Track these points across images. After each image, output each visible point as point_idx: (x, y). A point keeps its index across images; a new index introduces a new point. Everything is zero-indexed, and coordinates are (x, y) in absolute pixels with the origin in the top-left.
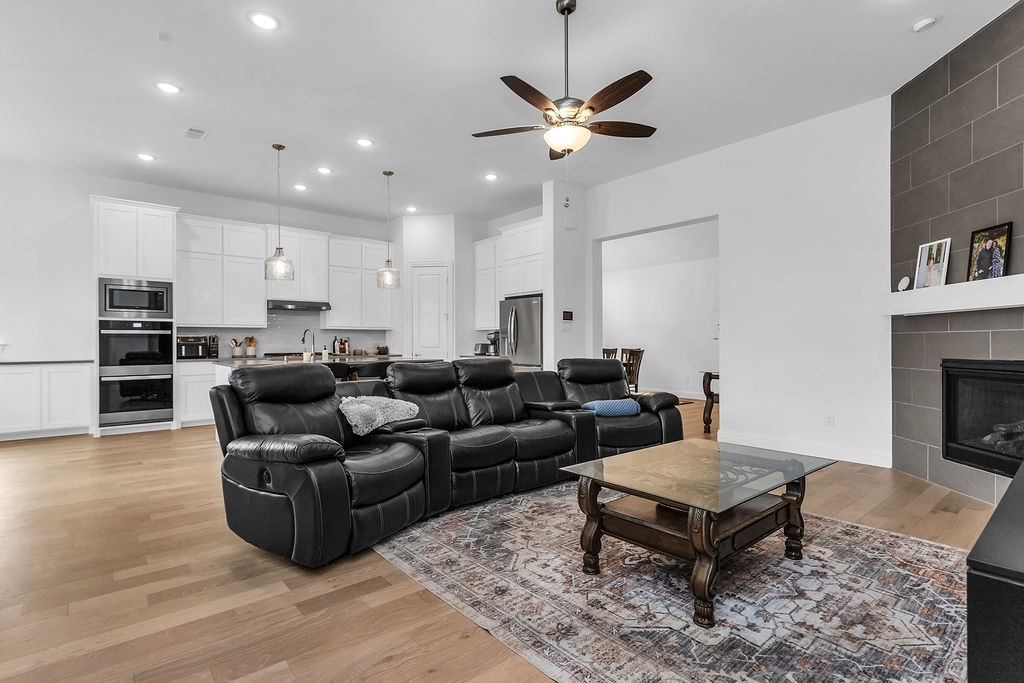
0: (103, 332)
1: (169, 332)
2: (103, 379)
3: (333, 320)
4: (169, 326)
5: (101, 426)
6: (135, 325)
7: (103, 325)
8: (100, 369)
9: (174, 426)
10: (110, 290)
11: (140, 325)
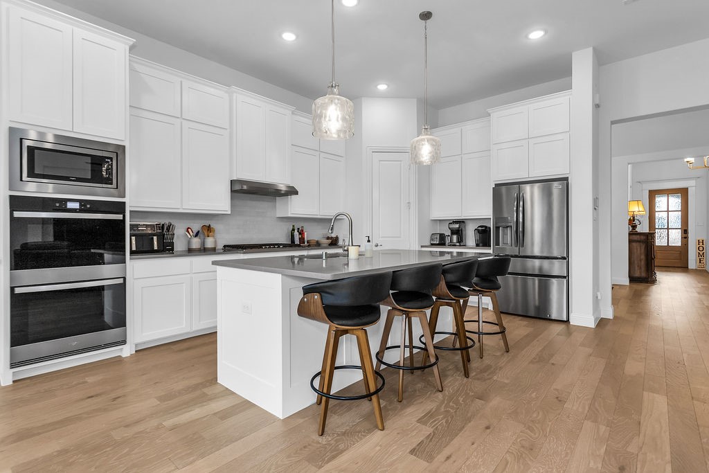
0: (17, 214)
1: (120, 217)
2: (18, 291)
3: (296, 207)
4: (120, 208)
5: (13, 365)
6: (70, 205)
7: (17, 203)
8: (11, 274)
9: (126, 351)
10: (29, 147)
11: (76, 205)
